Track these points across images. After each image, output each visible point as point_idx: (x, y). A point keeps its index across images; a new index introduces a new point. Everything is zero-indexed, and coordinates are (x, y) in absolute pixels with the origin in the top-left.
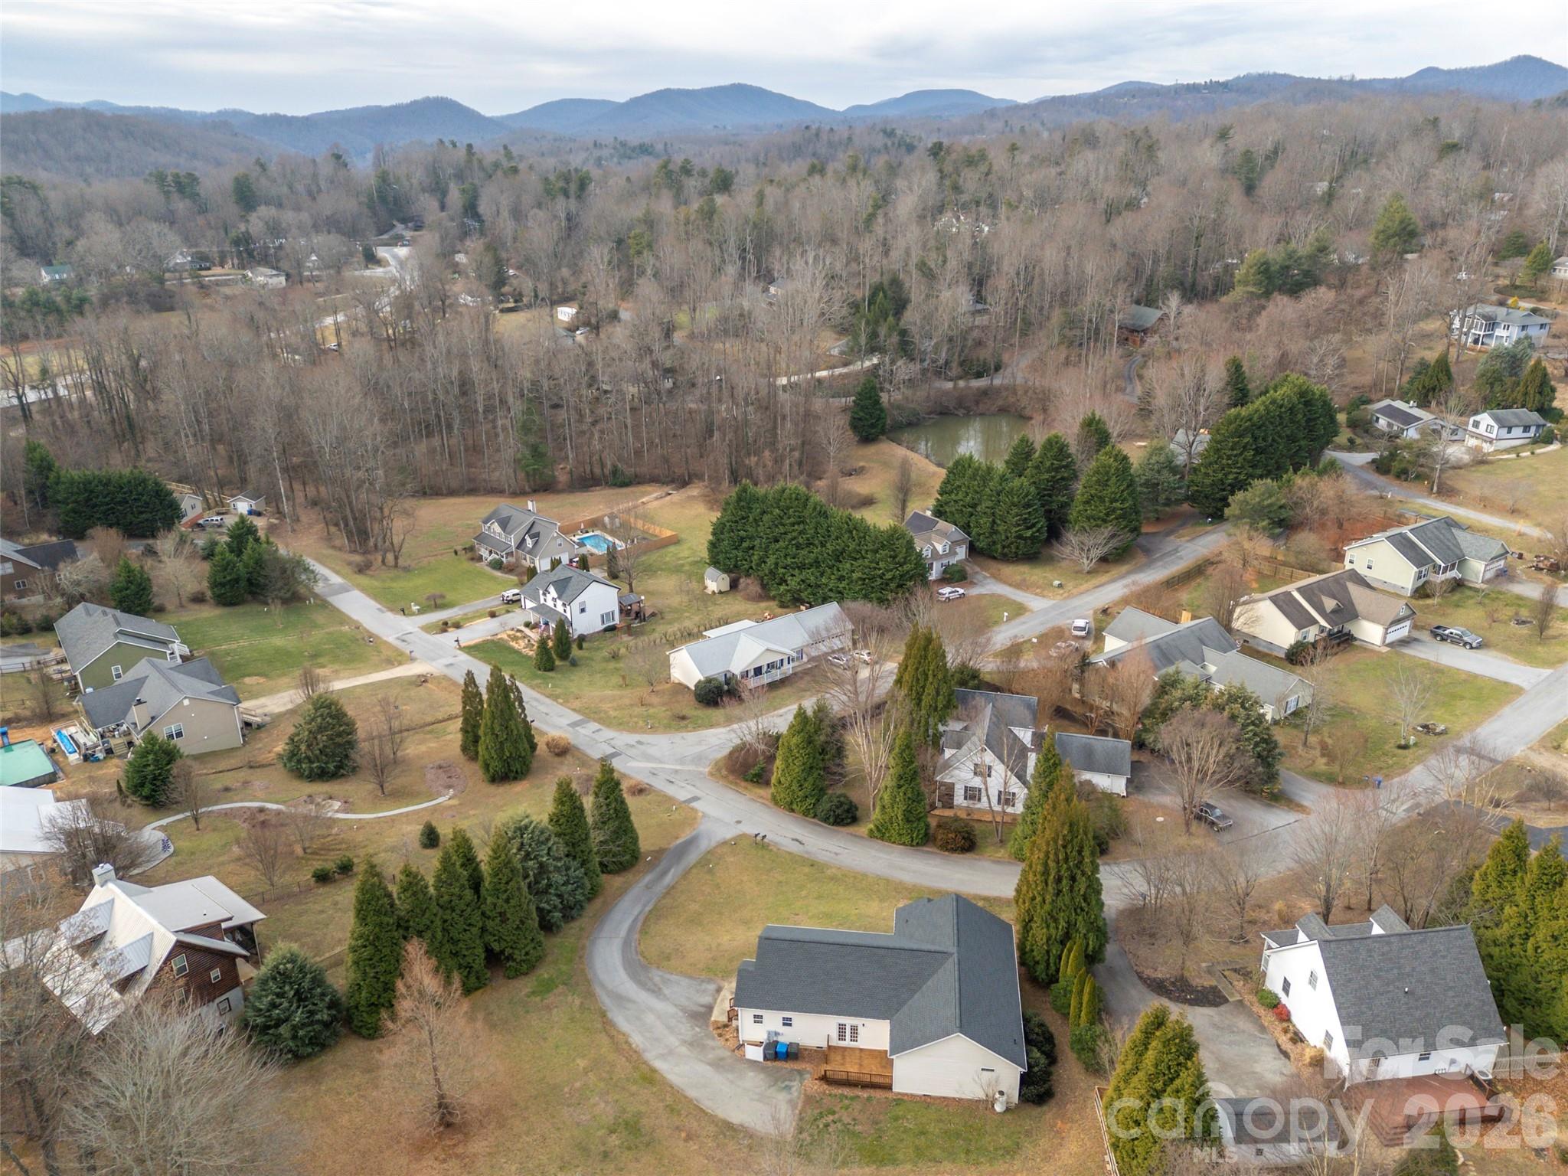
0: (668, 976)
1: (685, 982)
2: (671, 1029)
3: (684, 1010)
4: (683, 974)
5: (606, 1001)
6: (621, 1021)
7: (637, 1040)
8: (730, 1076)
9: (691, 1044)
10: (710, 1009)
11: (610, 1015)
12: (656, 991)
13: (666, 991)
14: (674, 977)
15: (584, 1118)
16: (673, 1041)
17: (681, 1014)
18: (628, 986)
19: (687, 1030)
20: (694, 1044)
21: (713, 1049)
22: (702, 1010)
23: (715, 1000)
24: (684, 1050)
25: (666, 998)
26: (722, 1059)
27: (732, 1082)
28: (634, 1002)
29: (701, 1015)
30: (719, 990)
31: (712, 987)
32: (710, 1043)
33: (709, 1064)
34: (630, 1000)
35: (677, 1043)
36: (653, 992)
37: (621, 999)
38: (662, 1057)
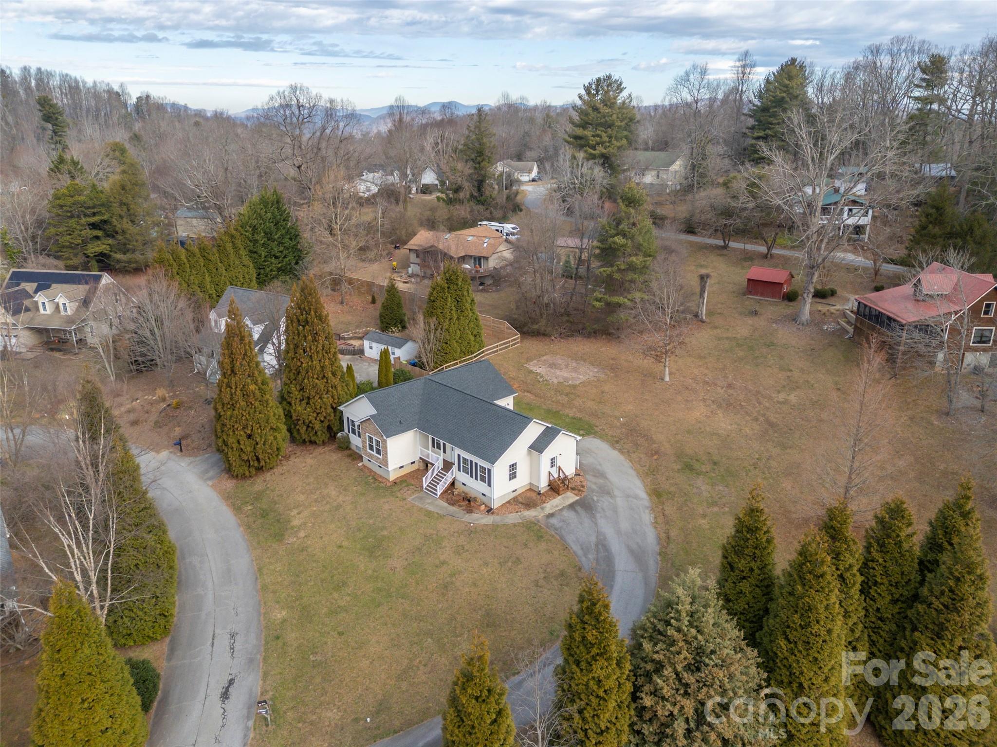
0: (580, 552)
1: (570, 539)
2: (615, 510)
3: (593, 516)
4: (566, 548)
5: (653, 564)
6: (650, 538)
7: (647, 518)
8: (599, 467)
9: (608, 493)
10: (572, 506)
11: (657, 549)
12: (602, 545)
13: (593, 539)
14: (575, 548)
15: (721, 488)
16: (620, 502)
17: (598, 515)
18: (623, 563)
19: (604, 503)
20: (606, 492)
21: (595, 484)
22: (578, 508)
23: (561, 510)
24: (617, 493)
25: (599, 533)
26: (594, 476)
27: (600, 465)
28: (628, 546)
29: (584, 506)
30: (551, 515)
31: (553, 521)
32: (594, 487)
33: (606, 478)
34: (631, 551)
35: (618, 499)
36: (604, 546)
37: (638, 556)
38: (636, 497)
